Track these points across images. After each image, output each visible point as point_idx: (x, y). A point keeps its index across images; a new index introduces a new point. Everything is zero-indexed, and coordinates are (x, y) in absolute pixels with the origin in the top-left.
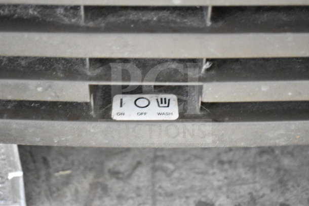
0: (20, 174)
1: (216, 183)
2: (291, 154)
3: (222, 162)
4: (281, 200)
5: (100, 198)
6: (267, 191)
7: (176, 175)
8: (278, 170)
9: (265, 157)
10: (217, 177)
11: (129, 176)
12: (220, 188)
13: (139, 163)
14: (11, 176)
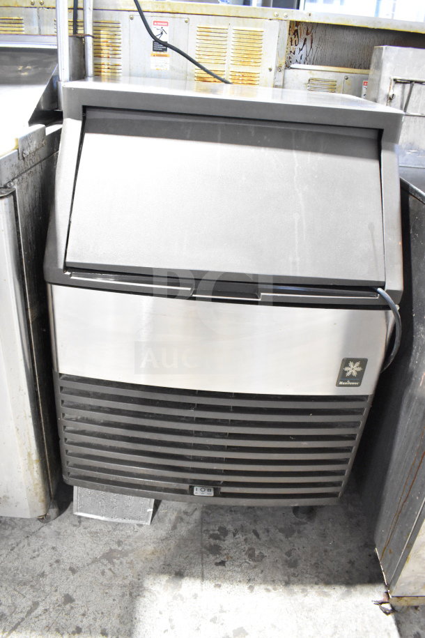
0: (152, 510)
1: (228, 520)
2: (261, 509)
3: (231, 511)
4: (254, 528)
5: (180, 522)
6: (248, 524)
7: (211, 515)
8: (255, 516)
9: (250, 510)
10: (228, 518)
11: (192, 514)
12: (229, 522)
13: (196, 509)
14: (148, 510)
